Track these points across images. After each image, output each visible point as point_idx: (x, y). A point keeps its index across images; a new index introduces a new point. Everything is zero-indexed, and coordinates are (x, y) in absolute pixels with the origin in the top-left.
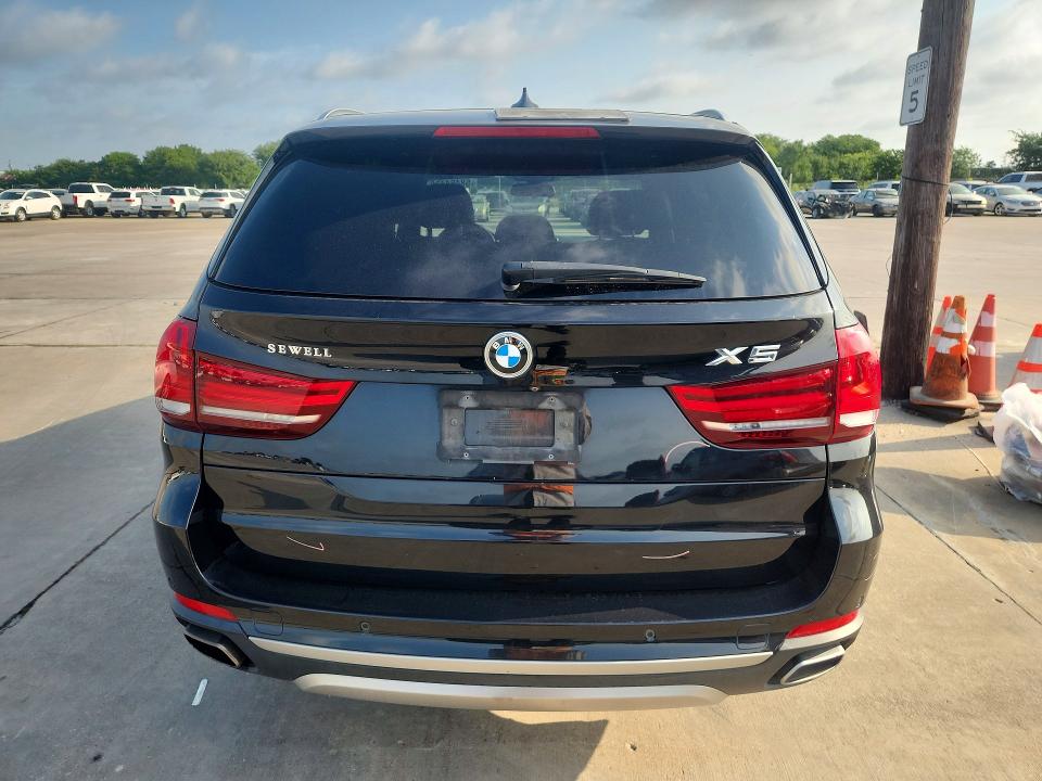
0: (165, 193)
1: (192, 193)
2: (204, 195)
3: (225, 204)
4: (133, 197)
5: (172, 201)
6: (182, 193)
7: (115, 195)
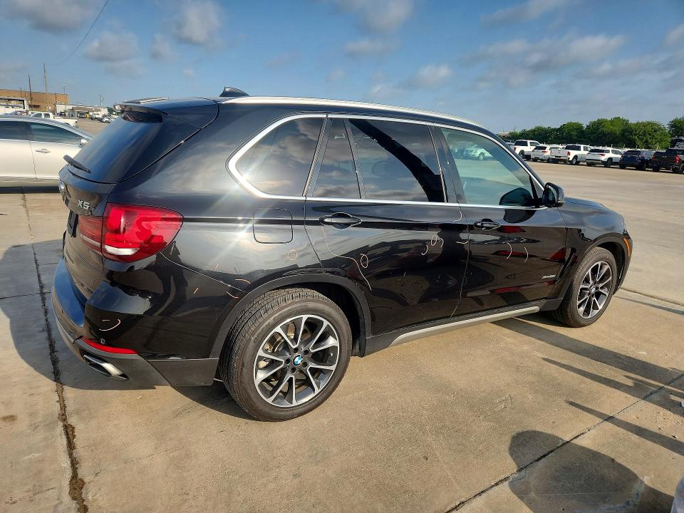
0: (568, 148)
1: (585, 149)
2: (592, 151)
3: (604, 158)
4: (547, 149)
5: (569, 153)
6: (578, 149)
7: (538, 148)
